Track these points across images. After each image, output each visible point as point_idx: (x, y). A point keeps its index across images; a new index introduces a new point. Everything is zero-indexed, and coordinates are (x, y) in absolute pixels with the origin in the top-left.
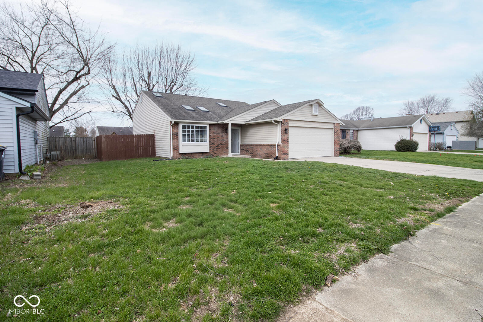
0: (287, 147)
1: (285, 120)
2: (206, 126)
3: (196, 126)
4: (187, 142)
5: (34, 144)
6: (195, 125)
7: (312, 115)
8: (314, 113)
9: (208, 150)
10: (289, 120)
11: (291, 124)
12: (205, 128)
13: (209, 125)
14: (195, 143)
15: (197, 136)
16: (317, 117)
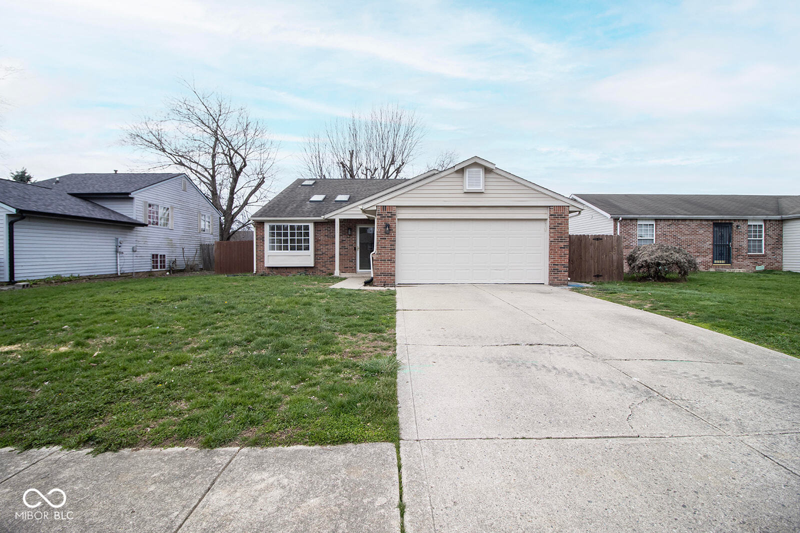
0: (392, 261)
1: (384, 207)
2: (308, 226)
3: (290, 226)
4: (276, 251)
5: (114, 253)
6: (289, 224)
7: (465, 193)
8: (468, 188)
9: (311, 264)
10: (397, 206)
11: (401, 214)
12: (307, 228)
13: (313, 224)
14: (289, 252)
15: (292, 241)
16: (483, 195)
